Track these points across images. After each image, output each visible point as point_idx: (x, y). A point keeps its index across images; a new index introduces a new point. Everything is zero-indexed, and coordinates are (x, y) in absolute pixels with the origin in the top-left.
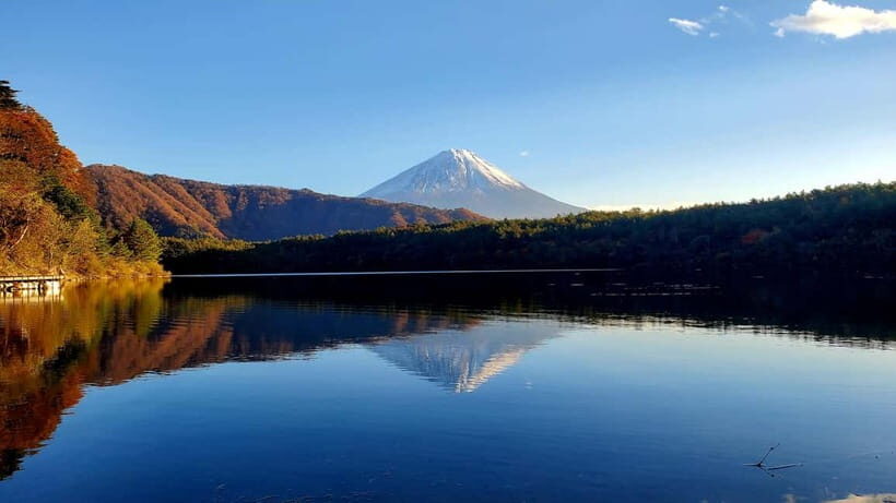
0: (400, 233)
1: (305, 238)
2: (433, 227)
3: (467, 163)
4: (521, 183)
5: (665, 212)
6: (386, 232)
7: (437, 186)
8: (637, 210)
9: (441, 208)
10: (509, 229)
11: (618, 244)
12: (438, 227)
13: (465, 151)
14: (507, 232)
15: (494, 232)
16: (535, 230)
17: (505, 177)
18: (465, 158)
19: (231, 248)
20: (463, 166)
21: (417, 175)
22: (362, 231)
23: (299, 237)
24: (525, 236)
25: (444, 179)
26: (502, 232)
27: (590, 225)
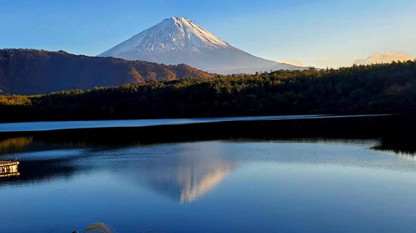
0: (141, 88)
1: (68, 92)
2: (165, 83)
3: (185, 27)
4: (226, 43)
5: (332, 70)
6: (131, 87)
7: (162, 45)
8: (312, 69)
9: (167, 65)
10: (223, 86)
11: (300, 95)
12: (169, 83)
13: (183, 19)
14: (220, 88)
15: (212, 88)
16: (241, 87)
17: (213, 38)
18: (183, 24)
19: (12, 102)
20: (182, 30)
21: (147, 37)
22: (112, 87)
23: (63, 92)
24: (234, 90)
25: (168, 40)
26: (217, 88)
27: (279, 82)
